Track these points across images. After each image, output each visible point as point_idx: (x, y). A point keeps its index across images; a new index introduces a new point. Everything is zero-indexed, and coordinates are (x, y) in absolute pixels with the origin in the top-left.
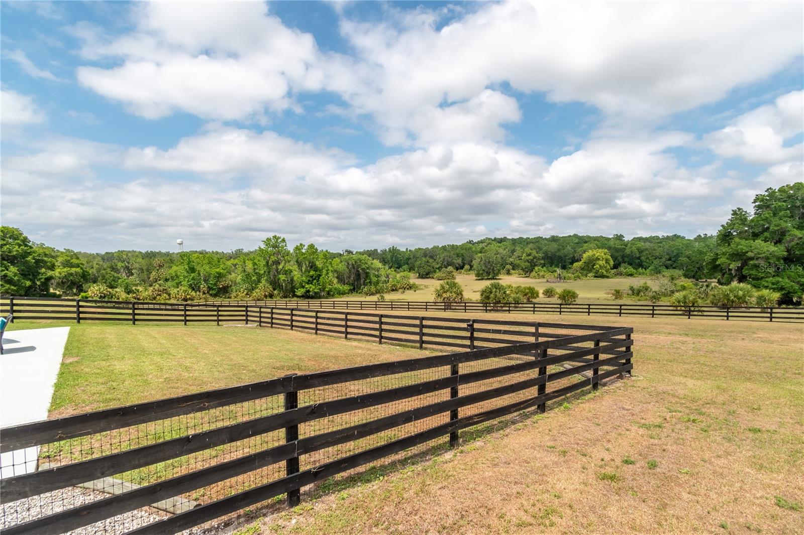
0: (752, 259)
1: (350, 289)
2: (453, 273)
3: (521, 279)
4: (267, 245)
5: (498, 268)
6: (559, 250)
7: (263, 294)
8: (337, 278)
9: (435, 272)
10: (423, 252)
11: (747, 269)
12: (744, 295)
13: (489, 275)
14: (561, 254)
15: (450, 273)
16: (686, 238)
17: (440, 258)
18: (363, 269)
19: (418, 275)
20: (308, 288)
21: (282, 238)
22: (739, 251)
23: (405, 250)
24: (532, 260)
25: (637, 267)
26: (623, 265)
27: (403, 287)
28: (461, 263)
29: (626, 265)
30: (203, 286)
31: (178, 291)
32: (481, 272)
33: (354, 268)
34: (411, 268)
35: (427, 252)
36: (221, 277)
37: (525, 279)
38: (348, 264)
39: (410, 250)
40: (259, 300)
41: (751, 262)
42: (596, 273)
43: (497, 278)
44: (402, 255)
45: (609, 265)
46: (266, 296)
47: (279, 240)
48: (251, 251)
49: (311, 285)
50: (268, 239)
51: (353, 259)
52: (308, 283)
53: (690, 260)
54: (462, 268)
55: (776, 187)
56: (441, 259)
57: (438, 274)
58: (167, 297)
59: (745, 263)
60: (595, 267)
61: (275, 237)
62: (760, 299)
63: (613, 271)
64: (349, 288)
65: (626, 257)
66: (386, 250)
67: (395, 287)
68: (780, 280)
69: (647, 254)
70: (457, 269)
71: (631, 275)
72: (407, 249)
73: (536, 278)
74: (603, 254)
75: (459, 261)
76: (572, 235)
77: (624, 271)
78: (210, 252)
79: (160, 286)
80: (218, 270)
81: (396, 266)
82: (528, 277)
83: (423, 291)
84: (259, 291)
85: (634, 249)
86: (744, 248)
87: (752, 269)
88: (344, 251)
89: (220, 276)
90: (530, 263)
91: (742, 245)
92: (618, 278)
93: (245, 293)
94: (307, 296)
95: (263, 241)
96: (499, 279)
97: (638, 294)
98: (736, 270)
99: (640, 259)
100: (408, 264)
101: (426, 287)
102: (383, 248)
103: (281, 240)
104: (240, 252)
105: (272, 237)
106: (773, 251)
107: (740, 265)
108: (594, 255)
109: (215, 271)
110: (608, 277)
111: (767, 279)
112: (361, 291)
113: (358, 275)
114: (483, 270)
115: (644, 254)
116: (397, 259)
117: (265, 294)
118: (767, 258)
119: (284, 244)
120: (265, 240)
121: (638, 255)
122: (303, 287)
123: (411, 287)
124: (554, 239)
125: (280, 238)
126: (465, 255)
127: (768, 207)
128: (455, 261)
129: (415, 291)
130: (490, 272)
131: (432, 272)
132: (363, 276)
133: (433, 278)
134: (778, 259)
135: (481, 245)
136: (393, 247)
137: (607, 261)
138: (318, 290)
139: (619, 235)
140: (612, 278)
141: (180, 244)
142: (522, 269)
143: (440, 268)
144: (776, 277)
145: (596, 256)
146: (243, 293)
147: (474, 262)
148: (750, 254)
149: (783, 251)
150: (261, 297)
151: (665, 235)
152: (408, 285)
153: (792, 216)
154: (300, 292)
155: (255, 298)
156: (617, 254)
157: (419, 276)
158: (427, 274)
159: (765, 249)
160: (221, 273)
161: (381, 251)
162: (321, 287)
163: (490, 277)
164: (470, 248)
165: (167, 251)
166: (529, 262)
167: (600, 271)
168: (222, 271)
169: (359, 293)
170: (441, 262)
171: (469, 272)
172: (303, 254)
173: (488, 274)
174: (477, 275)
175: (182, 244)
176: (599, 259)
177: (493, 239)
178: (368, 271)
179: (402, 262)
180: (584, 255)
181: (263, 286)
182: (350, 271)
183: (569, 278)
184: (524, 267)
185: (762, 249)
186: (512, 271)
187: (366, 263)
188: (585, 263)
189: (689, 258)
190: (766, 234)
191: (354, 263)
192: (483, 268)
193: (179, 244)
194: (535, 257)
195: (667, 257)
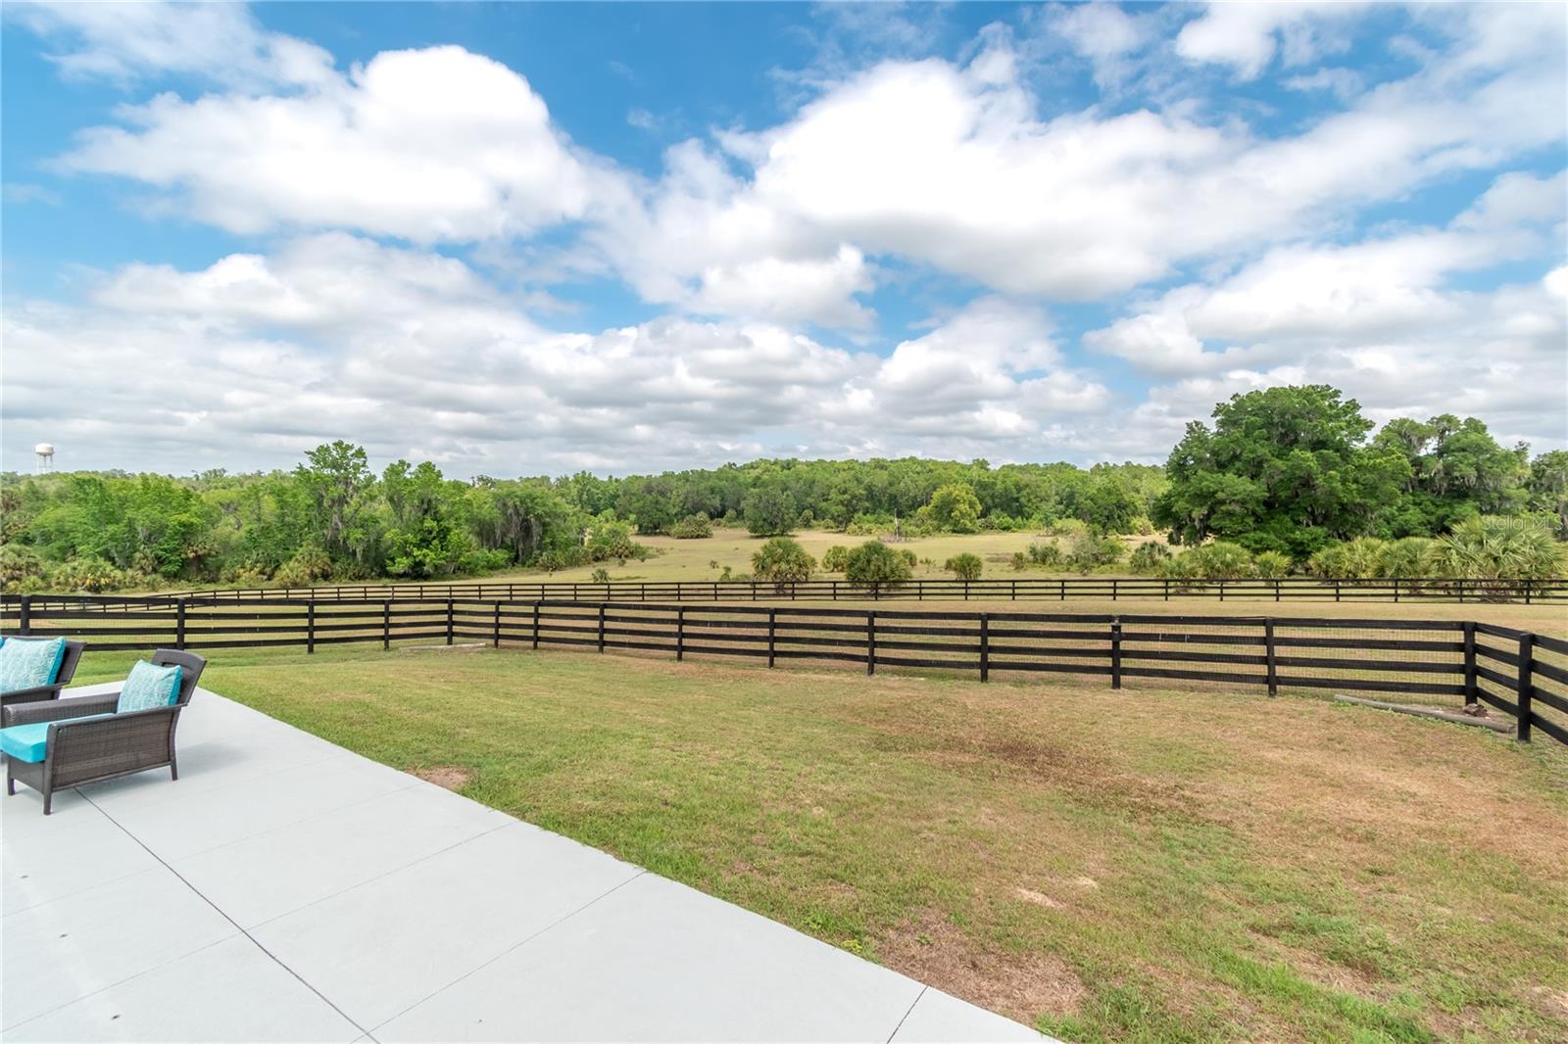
0: (1223, 502)
1: (510, 558)
2: (707, 526)
3: (832, 535)
4: (318, 462)
5: (791, 515)
6: (891, 484)
7: (308, 572)
8: (479, 534)
9: (671, 522)
10: (643, 484)
11: (1218, 519)
12: (1233, 560)
13: (775, 528)
14: (892, 490)
15: (701, 525)
16: (1078, 469)
17: (679, 496)
18: (538, 517)
19: (637, 528)
20: (421, 557)
21: (356, 447)
22: (1205, 490)
23: (606, 479)
24: (850, 501)
25: (1014, 515)
26: (993, 511)
27: (617, 553)
28: (718, 505)
29: (998, 511)
30: (143, 553)
31: (74, 569)
32: (761, 523)
33: (518, 514)
34: (621, 513)
35: (654, 484)
36: (192, 534)
37: (837, 535)
38: (505, 505)
39: (617, 480)
40: (295, 585)
41: (1223, 508)
42: (955, 525)
43: (789, 533)
44: (602, 488)
45: (975, 511)
46: (314, 577)
47: (350, 453)
48: (248, 474)
49: (425, 551)
50: (321, 449)
51: (517, 496)
52: (419, 547)
53: (1095, 504)
54: (721, 514)
55: (1243, 393)
56: (681, 498)
57: (677, 528)
58: (40, 583)
59: (1212, 511)
60: (953, 514)
61: (339, 444)
62: (1265, 566)
63: (979, 522)
64: (506, 556)
65: (997, 497)
66: (567, 478)
67: (600, 552)
68: (1265, 536)
69: (1028, 494)
70: (712, 517)
71: (1007, 529)
72: (611, 477)
73: (857, 535)
74: (963, 494)
75: (717, 502)
76: (907, 457)
77: (997, 522)
78: (134, 475)
79: (19, 556)
80: (184, 518)
81: (590, 510)
82: (844, 531)
83: (656, 560)
84: (296, 564)
85: (1009, 483)
86: (1212, 485)
87: (1223, 518)
88: (476, 479)
89: (187, 532)
90: (847, 506)
91: (1209, 480)
92: (988, 534)
93: (256, 570)
94: (417, 573)
95: (309, 453)
96: (793, 536)
97: (1044, 561)
98: (1201, 520)
99: (1018, 502)
100: (614, 508)
101: (661, 552)
102: (561, 474)
103: (353, 451)
104: (216, 475)
105: (331, 445)
106: (1251, 491)
107: (1206, 512)
108: (951, 494)
109: (174, 519)
110: (973, 532)
111: (1246, 535)
112: (531, 561)
113: (526, 529)
114: (765, 520)
115: (1024, 493)
116: (590, 495)
117: (312, 571)
118: (1243, 503)
119: (360, 461)
120: (314, 450)
121: (1016, 496)
122: (407, 554)
123: (632, 553)
124: (880, 465)
125: (351, 447)
126: (726, 491)
127: (1235, 423)
128: (708, 502)
129: (643, 560)
130: (776, 523)
131: (665, 523)
132: (536, 530)
133: (668, 535)
134: (1258, 502)
135: (754, 473)
136: (584, 472)
137: (972, 505)
138: (443, 562)
139: (981, 460)
140: (979, 533)
141: (45, 455)
142: (833, 518)
143: (680, 516)
144: (1258, 532)
145: (954, 495)
146: (251, 570)
147: (743, 504)
148: (1220, 495)
149: (1264, 491)
150: (302, 578)
151: (1049, 462)
152: (627, 548)
153: (1268, 439)
154: (402, 564)
155: (286, 580)
156: (984, 493)
157: (640, 529)
158: (656, 528)
159: (1241, 488)
160: (192, 524)
161: (558, 479)
162: (449, 554)
163: (777, 531)
164: (735, 478)
165: (10, 471)
166: (843, 505)
167: (962, 521)
168: (194, 520)
169: (529, 567)
170: (681, 504)
171: (735, 524)
172: (407, 482)
173: (773, 525)
174: (753, 529)
175: (50, 454)
176: (958, 501)
177: (772, 460)
178: (547, 520)
179: (602, 502)
180: (935, 493)
181: (306, 554)
182: (509, 520)
183: (914, 535)
184: (836, 514)
185: (1236, 487)
186: (814, 522)
187: (544, 505)
188: (936, 507)
189: (1092, 500)
190: (1238, 464)
191: (518, 503)
192: (764, 515)
193: (41, 454)
194: (854, 497)
195: (1058, 498)
